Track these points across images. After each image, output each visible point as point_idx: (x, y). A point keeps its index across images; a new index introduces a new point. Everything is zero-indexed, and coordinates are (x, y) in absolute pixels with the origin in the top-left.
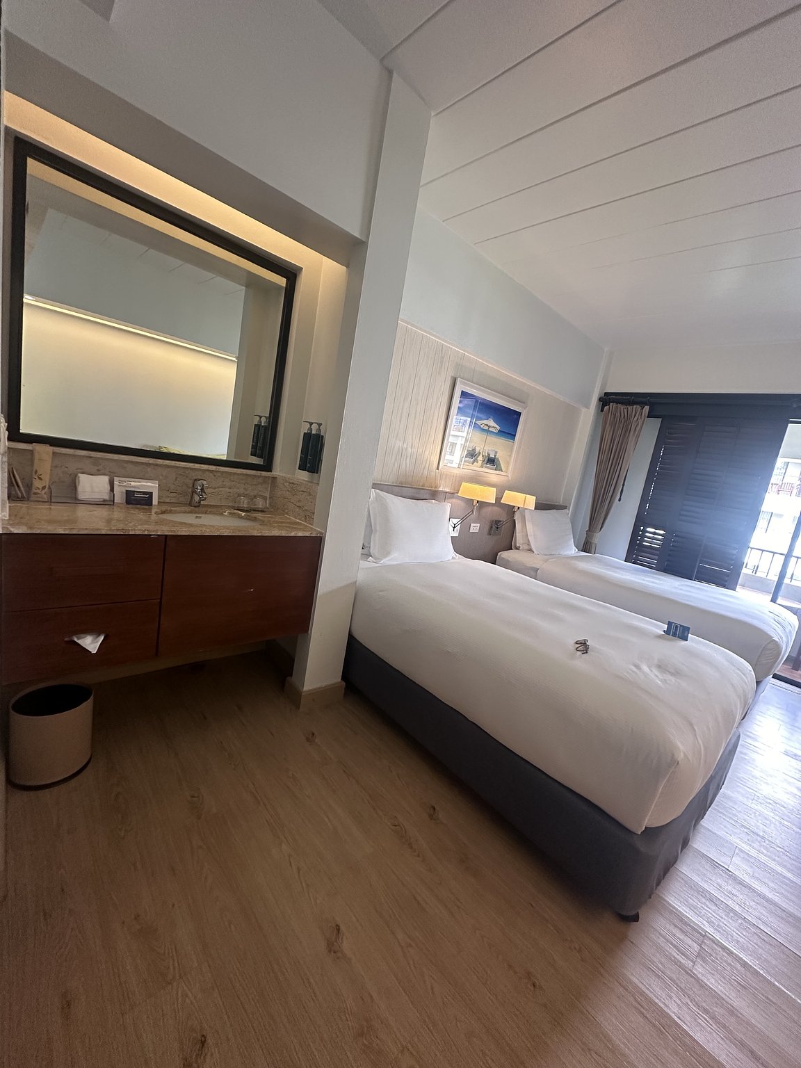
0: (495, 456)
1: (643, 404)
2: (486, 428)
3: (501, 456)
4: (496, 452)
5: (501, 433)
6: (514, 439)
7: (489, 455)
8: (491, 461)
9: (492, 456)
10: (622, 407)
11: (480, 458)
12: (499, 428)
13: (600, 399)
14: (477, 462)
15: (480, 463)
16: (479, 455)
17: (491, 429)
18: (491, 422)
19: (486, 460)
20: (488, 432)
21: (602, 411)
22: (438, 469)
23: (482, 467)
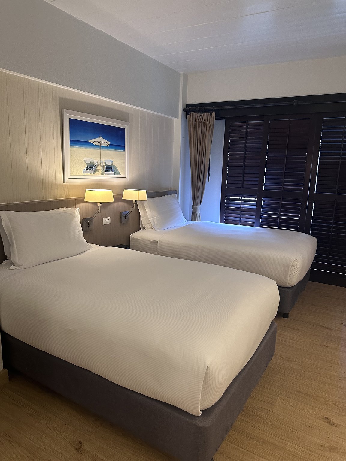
0: (112, 164)
1: (210, 111)
2: (98, 144)
3: (116, 163)
4: (112, 162)
5: (112, 146)
6: (124, 149)
7: (106, 164)
8: (109, 169)
9: (109, 164)
10: (198, 115)
11: (99, 168)
12: (109, 143)
13: (184, 110)
14: (98, 171)
15: (100, 172)
16: (98, 166)
17: (102, 145)
18: (101, 139)
19: (105, 169)
20: (101, 147)
21: (187, 118)
22: (64, 182)
23: (102, 174)
